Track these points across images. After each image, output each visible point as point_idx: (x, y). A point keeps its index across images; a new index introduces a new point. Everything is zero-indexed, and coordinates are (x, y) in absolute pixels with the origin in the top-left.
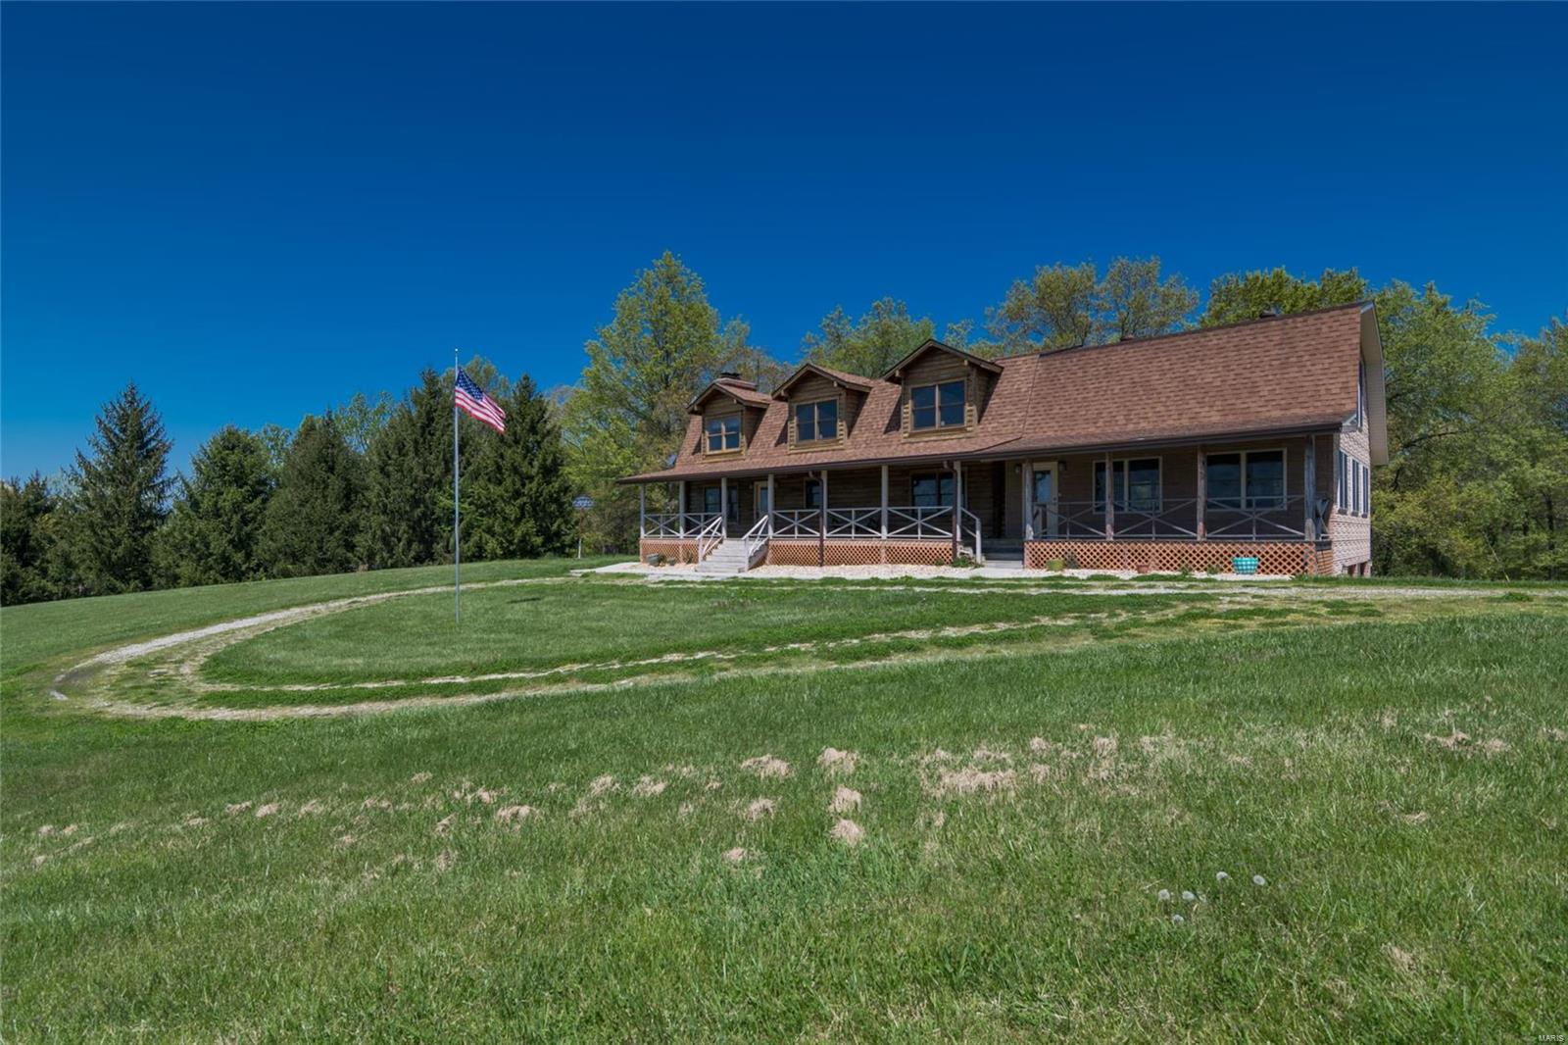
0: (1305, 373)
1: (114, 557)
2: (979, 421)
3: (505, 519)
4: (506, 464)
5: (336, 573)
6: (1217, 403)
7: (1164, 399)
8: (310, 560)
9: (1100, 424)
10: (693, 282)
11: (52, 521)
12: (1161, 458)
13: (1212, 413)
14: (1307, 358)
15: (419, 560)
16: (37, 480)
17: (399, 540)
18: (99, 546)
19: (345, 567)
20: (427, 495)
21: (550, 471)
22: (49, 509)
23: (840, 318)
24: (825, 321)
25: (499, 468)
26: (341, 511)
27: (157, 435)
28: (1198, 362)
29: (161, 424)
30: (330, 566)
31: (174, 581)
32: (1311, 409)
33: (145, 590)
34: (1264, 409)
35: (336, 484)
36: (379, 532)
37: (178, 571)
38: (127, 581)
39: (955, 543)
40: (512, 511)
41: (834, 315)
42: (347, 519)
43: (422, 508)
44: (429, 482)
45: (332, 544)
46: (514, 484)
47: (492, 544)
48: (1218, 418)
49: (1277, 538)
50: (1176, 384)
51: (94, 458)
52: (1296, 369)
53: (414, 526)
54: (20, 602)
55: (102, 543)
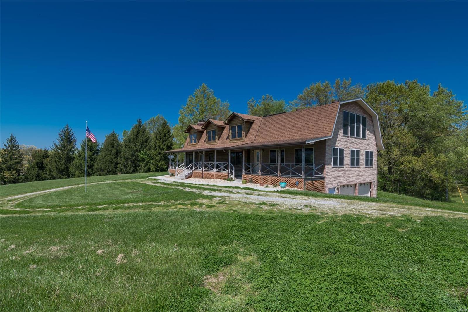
0: (322, 123)
1: (61, 169)
2: (246, 137)
3: (156, 161)
4: (157, 145)
5: (112, 175)
6: (299, 132)
7: (287, 131)
8: (106, 171)
9: (272, 138)
10: (210, 92)
11: (49, 160)
12: (285, 149)
13: (297, 136)
14: (323, 118)
15: (134, 171)
16: (46, 149)
17: (129, 166)
18: (57, 166)
19: (115, 173)
20: (136, 154)
21: (169, 148)
22: (47, 157)
23: (253, 101)
24: (248, 102)
25: (156, 146)
26: (115, 158)
27: (74, 137)
28: (298, 119)
29: (74, 135)
30: (111, 173)
31: (74, 176)
32: (320, 135)
33: (68, 178)
34: (309, 135)
35: (114, 150)
36: (123, 164)
37: (75, 173)
38: (63, 176)
39: (228, 174)
40: (158, 158)
41: (251, 100)
42: (116, 160)
43: (135, 157)
44: (137, 150)
45: (112, 167)
46: (159, 151)
47: (152, 167)
48: (298, 137)
49: (295, 177)
50: (291, 126)
51: (58, 144)
52: (320, 122)
53: (133, 162)
54: (40, 180)
55: (58, 166)
